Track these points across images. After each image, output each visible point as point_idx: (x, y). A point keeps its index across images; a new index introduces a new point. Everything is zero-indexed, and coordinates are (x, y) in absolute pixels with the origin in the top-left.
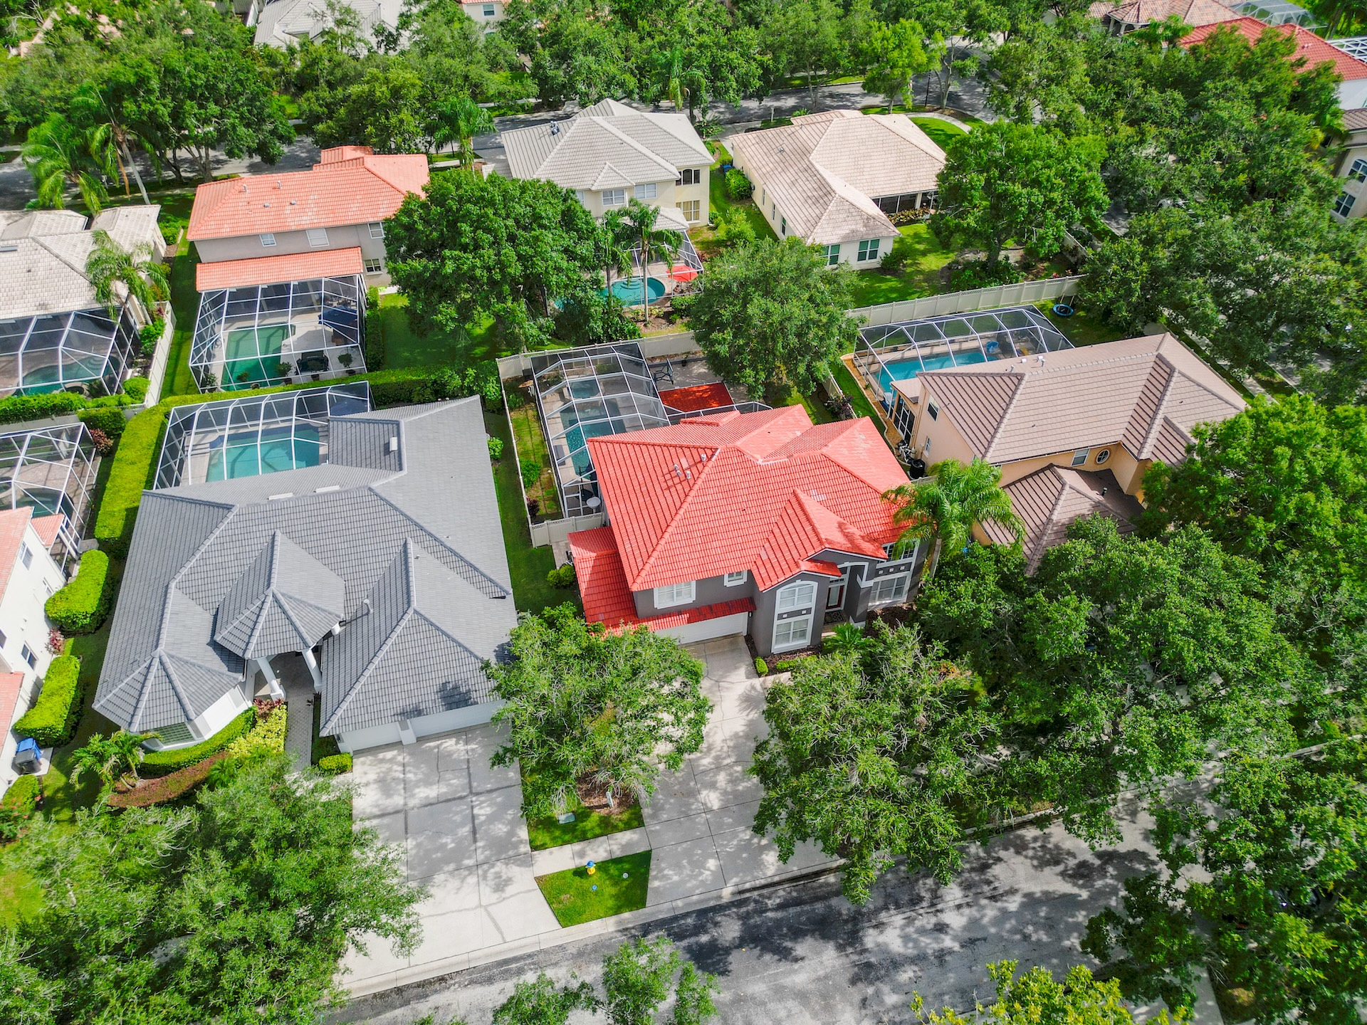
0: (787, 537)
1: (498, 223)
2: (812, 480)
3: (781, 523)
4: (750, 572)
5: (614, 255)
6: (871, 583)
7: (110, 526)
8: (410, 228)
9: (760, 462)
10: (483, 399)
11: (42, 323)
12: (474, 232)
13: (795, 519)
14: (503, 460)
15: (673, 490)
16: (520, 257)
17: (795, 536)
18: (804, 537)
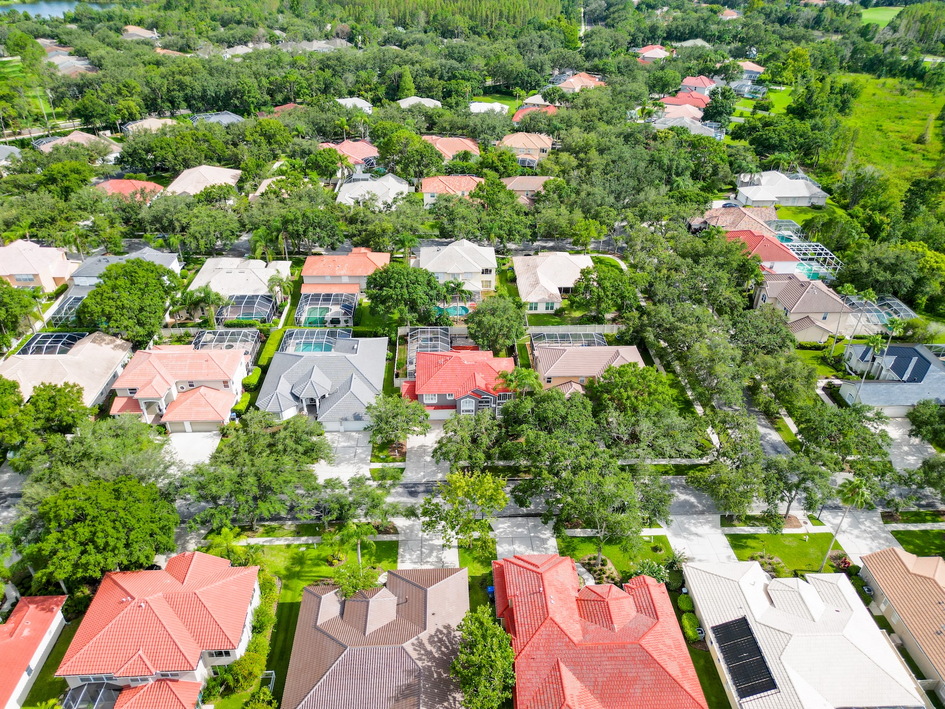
1: (404, 281)
5: (445, 297)
7: (263, 361)
8: (375, 279)
9: (466, 362)
10: (390, 339)
11: (249, 297)
12: (395, 283)
14: (391, 360)
16: (409, 293)
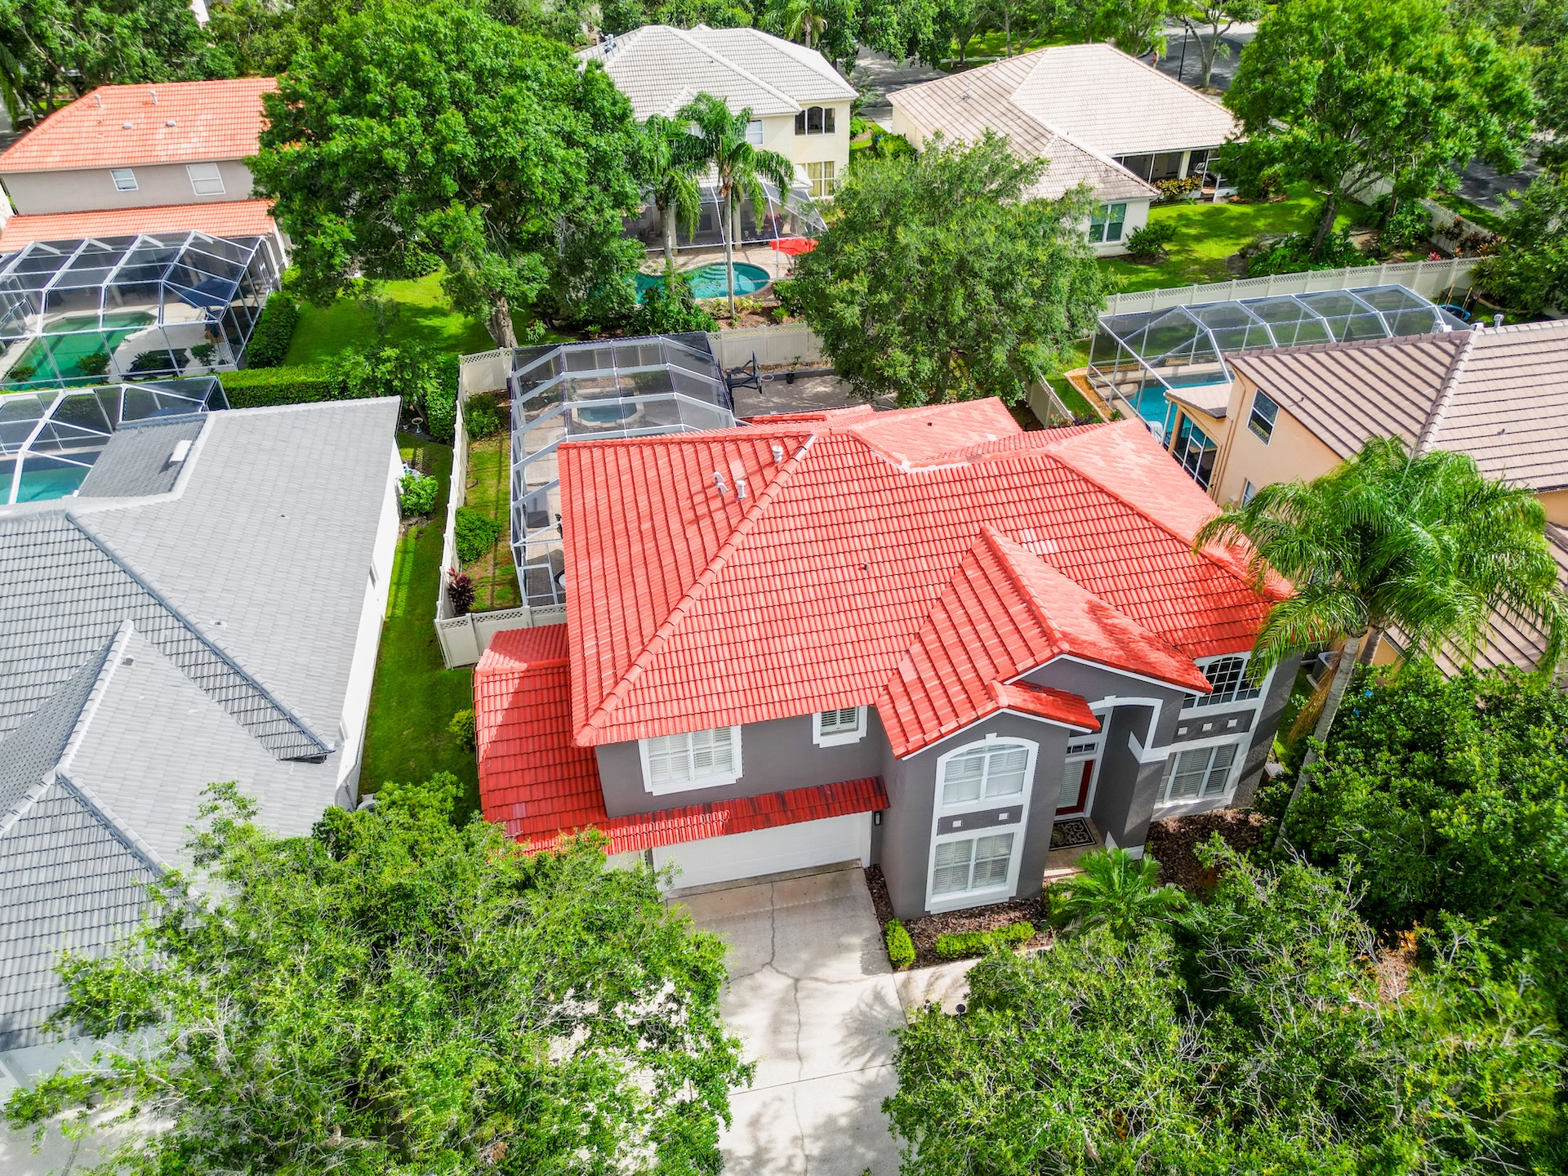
0: (965, 630)
2: (1023, 508)
3: (950, 599)
4: (873, 710)
6: (1163, 753)
9: (906, 466)
12: (392, 85)
13: (983, 589)
15: (705, 523)
16: (476, 130)
17: (983, 627)
18: (1005, 629)
